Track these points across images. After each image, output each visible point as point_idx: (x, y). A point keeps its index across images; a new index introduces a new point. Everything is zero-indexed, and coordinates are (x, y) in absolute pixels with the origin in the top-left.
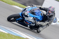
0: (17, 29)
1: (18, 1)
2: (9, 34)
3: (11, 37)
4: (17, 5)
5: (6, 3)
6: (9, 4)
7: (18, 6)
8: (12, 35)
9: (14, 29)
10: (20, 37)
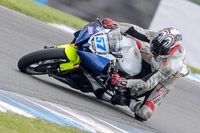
0: (66, 104)
1: (68, 8)
2: (38, 121)
3: (46, 130)
4: (65, 23)
5: (28, 14)
6: (39, 18)
7: (68, 26)
8: (49, 123)
9: (57, 101)
10: (77, 129)
